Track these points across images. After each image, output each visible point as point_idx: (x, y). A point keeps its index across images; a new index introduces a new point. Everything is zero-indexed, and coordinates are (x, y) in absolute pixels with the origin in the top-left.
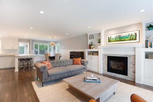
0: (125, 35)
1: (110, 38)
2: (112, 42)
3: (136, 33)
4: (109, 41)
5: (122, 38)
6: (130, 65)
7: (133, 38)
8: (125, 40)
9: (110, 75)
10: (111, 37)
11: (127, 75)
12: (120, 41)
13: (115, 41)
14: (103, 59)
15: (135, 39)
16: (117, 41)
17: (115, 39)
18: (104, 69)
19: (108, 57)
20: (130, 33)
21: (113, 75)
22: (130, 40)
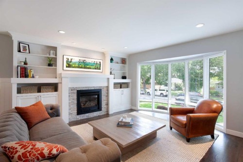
0: (91, 62)
1: (70, 60)
2: (74, 67)
3: (100, 62)
4: (69, 66)
5: (88, 65)
6: (103, 98)
7: (98, 67)
8: (90, 68)
9: (82, 118)
10: (72, 59)
11: (101, 110)
12: (85, 68)
13: (79, 67)
14: (69, 96)
15: (100, 69)
16: (81, 68)
17: (77, 64)
18: (71, 114)
19: (78, 92)
20: (96, 61)
21: (86, 117)
22: (96, 69)
